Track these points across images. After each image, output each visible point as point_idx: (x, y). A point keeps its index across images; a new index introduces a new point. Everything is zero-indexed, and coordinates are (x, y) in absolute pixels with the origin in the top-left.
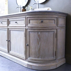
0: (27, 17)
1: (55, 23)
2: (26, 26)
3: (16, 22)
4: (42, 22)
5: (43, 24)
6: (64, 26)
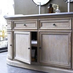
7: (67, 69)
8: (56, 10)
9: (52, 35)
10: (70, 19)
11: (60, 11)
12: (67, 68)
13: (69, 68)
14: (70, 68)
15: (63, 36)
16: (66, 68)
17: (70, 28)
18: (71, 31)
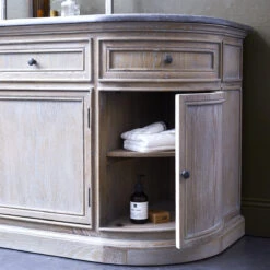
0: (101, 42)
1: (212, 67)
2: (92, 81)
3: (34, 62)
4: (168, 62)
5: (170, 71)
6: (239, 78)
7: (81, 231)
8: (63, 4)
9: (28, 103)
10: (87, 41)
11: (76, 7)
12: (81, 229)
13: (88, 230)
14: (90, 227)
15: (65, 104)
16: (77, 228)
17: (86, 76)
18: (89, 87)
